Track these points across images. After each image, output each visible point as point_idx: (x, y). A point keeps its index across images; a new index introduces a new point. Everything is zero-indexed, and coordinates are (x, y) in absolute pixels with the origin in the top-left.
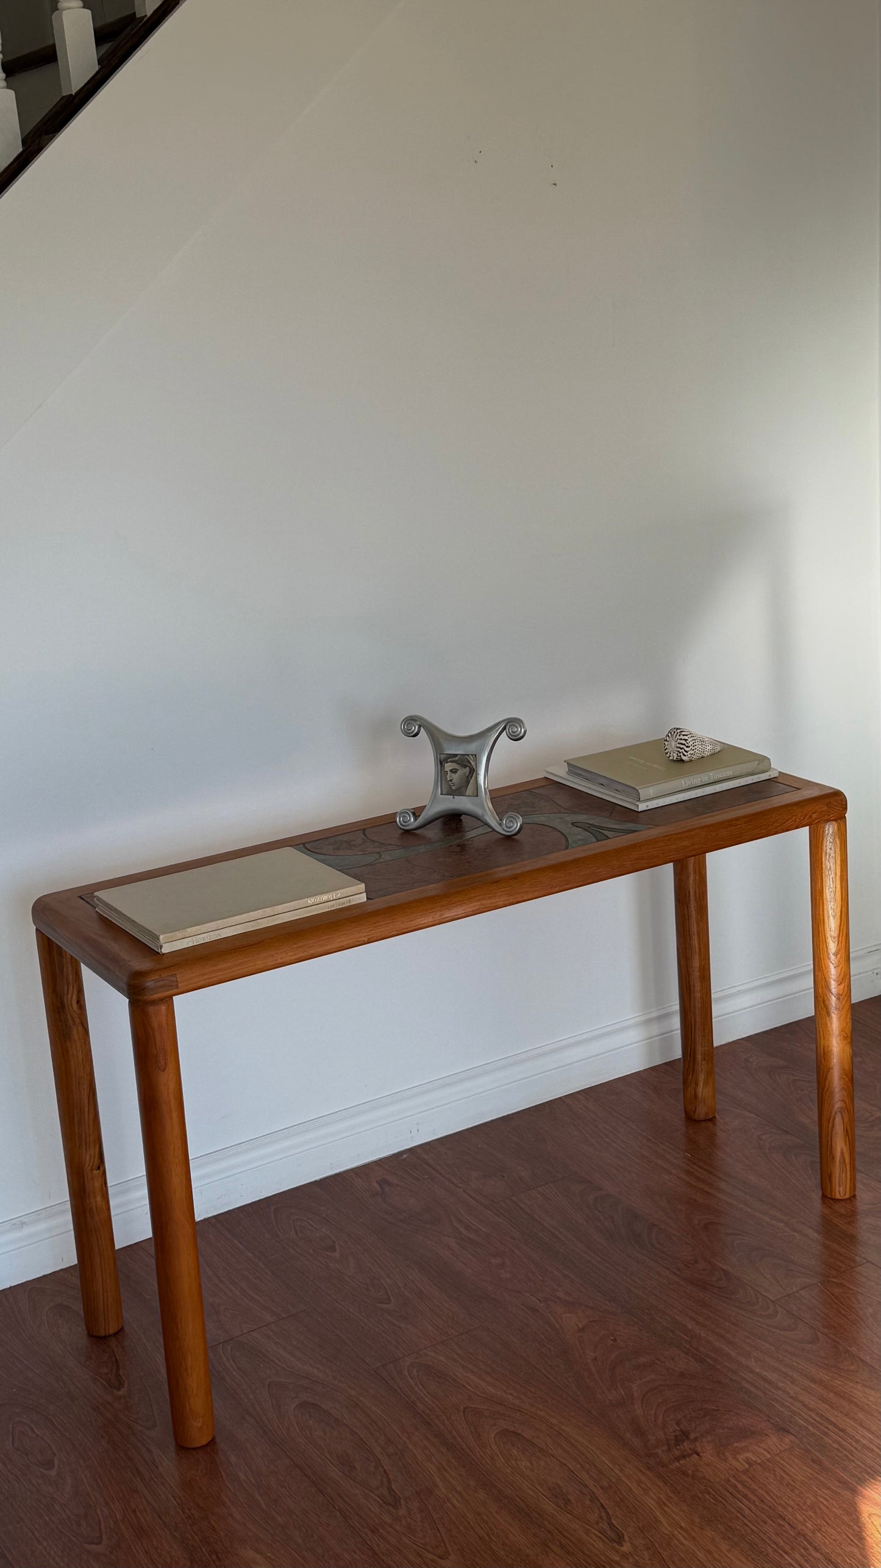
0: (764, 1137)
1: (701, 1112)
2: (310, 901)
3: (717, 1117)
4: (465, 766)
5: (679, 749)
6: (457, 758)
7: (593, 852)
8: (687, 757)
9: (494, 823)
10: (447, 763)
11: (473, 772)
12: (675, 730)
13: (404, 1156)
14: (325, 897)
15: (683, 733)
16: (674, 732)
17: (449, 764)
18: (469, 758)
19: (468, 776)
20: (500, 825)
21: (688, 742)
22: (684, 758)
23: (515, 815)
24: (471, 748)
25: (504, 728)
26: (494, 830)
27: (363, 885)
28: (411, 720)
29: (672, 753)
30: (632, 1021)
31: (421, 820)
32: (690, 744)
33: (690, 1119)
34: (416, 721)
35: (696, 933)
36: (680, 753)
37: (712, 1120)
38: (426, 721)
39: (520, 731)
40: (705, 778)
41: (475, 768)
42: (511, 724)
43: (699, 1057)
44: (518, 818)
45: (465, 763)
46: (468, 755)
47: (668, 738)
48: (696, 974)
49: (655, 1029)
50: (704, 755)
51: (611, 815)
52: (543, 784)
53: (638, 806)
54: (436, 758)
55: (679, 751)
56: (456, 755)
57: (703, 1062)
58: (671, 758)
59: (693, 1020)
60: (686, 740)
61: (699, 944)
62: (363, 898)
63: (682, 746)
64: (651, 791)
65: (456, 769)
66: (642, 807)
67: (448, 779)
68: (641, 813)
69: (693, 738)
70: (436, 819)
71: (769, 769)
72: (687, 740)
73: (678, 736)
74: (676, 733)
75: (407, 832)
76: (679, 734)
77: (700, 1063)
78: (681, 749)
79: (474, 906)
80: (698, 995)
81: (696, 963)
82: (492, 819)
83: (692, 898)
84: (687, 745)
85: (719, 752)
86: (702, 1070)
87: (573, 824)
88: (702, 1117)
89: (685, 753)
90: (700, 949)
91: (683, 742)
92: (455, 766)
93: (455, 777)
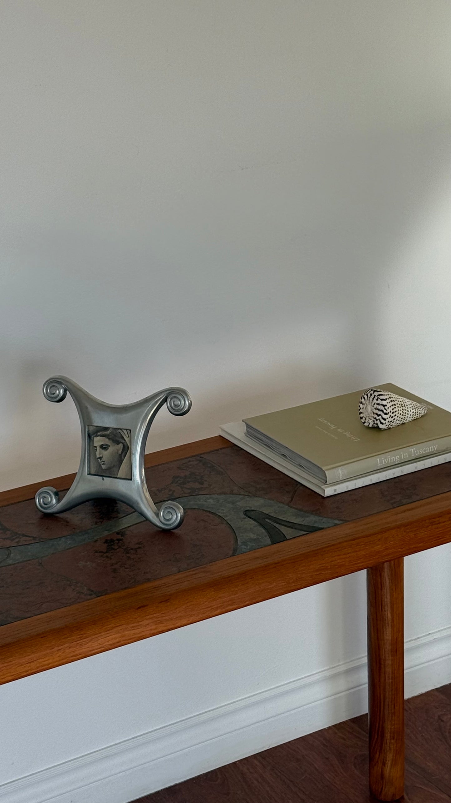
1: (387, 793)
3: (406, 797)
4: (118, 443)
5: (376, 416)
6: (108, 432)
8: (384, 425)
9: (150, 514)
10: (97, 436)
11: (126, 449)
12: (372, 392)
15: (382, 397)
16: (371, 395)
17: (99, 438)
18: (122, 434)
19: (120, 455)
20: (157, 515)
21: (386, 408)
22: (381, 426)
23: (174, 505)
24: (125, 421)
25: (165, 400)
26: (150, 521)
28: (53, 383)
29: (367, 418)
31: (64, 503)
32: (389, 411)
33: (374, 798)
34: (60, 383)
35: (389, 605)
36: (377, 420)
37: (400, 801)
38: (73, 385)
39: (184, 404)
40: (404, 454)
41: (129, 444)
42: (173, 395)
43: (388, 736)
44: (178, 508)
45: (117, 438)
46: (121, 429)
47: (363, 399)
48: (387, 647)
50: (405, 421)
51: (292, 499)
52: (218, 446)
53: (324, 490)
54: (83, 430)
55: (375, 418)
56: (106, 429)
57: (392, 741)
58: (366, 424)
59: (382, 696)
60: (384, 406)
61: (392, 616)
63: (379, 413)
64: (340, 472)
65: (106, 445)
66: (329, 491)
67: (98, 456)
68: (328, 499)
69: (393, 403)
70: (83, 502)
72: (386, 405)
73: (375, 399)
74: (373, 397)
75: (48, 516)
76: (376, 398)
77: (388, 741)
78: (379, 415)
79: (113, 636)
80: (389, 670)
81: (388, 635)
82: (147, 508)
84: (385, 411)
85: (422, 416)
86: (390, 749)
87: (244, 512)
88: (389, 799)
89: (383, 421)
90: (393, 621)
91: (381, 407)
92: (105, 441)
93: (106, 454)
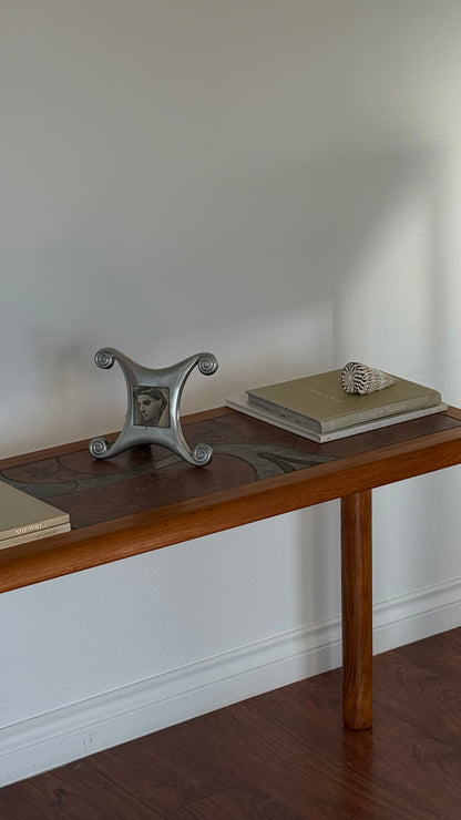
0: (419, 746)
1: (359, 722)
2: (18, 531)
3: (374, 726)
4: (158, 399)
5: (356, 383)
6: (150, 391)
7: (280, 484)
8: (363, 391)
9: (185, 454)
10: (140, 394)
11: (166, 404)
12: (352, 364)
13: (79, 766)
14: (31, 528)
15: (360, 368)
16: (352, 366)
17: (142, 396)
18: (161, 391)
19: (160, 408)
20: (191, 455)
21: (364, 376)
22: (360, 391)
23: (206, 446)
24: (164, 381)
25: (197, 363)
26: (184, 460)
27: (68, 516)
28: (105, 352)
29: (349, 386)
30: (292, 635)
31: (114, 448)
32: (366, 379)
33: (348, 728)
34: (110, 353)
35: (360, 554)
36: (357, 387)
37: (369, 729)
38: (121, 354)
39: (212, 365)
40: (381, 411)
41: (167, 400)
42: (203, 359)
43: (359, 671)
44: (209, 449)
45: (158, 396)
46: (160, 388)
47: (345, 371)
48: (359, 593)
49: (313, 642)
50: (379, 389)
51: (294, 446)
52: (225, 413)
53: (320, 438)
54: (129, 390)
55: (356, 385)
56: (149, 388)
57: (364, 676)
58: (348, 391)
62: (67, 528)
63: (359, 380)
64: (332, 424)
65: (149, 401)
66: (324, 439)
67: (141, 411)
68: (323, 445)
69: (369, 373)
70: (127, 449)
71: (439, 403)
72: (364, 374)
73: (355, 370)
74: (353, 368)
75: (100, 460)
76: (356, 368)
77: (360, 676)
78: (358, 383)
80: (360, 613)
81: (359, 582)
82: (183, 450)
83: (358, 521)
84: (364, 379)
85: (391, 386)
86: (362, 683)
87: (259, 455)
88: (360, 727)
89: (362, 387)
91: (360, 376)
92: (148, 398)
93: (148, 409)
